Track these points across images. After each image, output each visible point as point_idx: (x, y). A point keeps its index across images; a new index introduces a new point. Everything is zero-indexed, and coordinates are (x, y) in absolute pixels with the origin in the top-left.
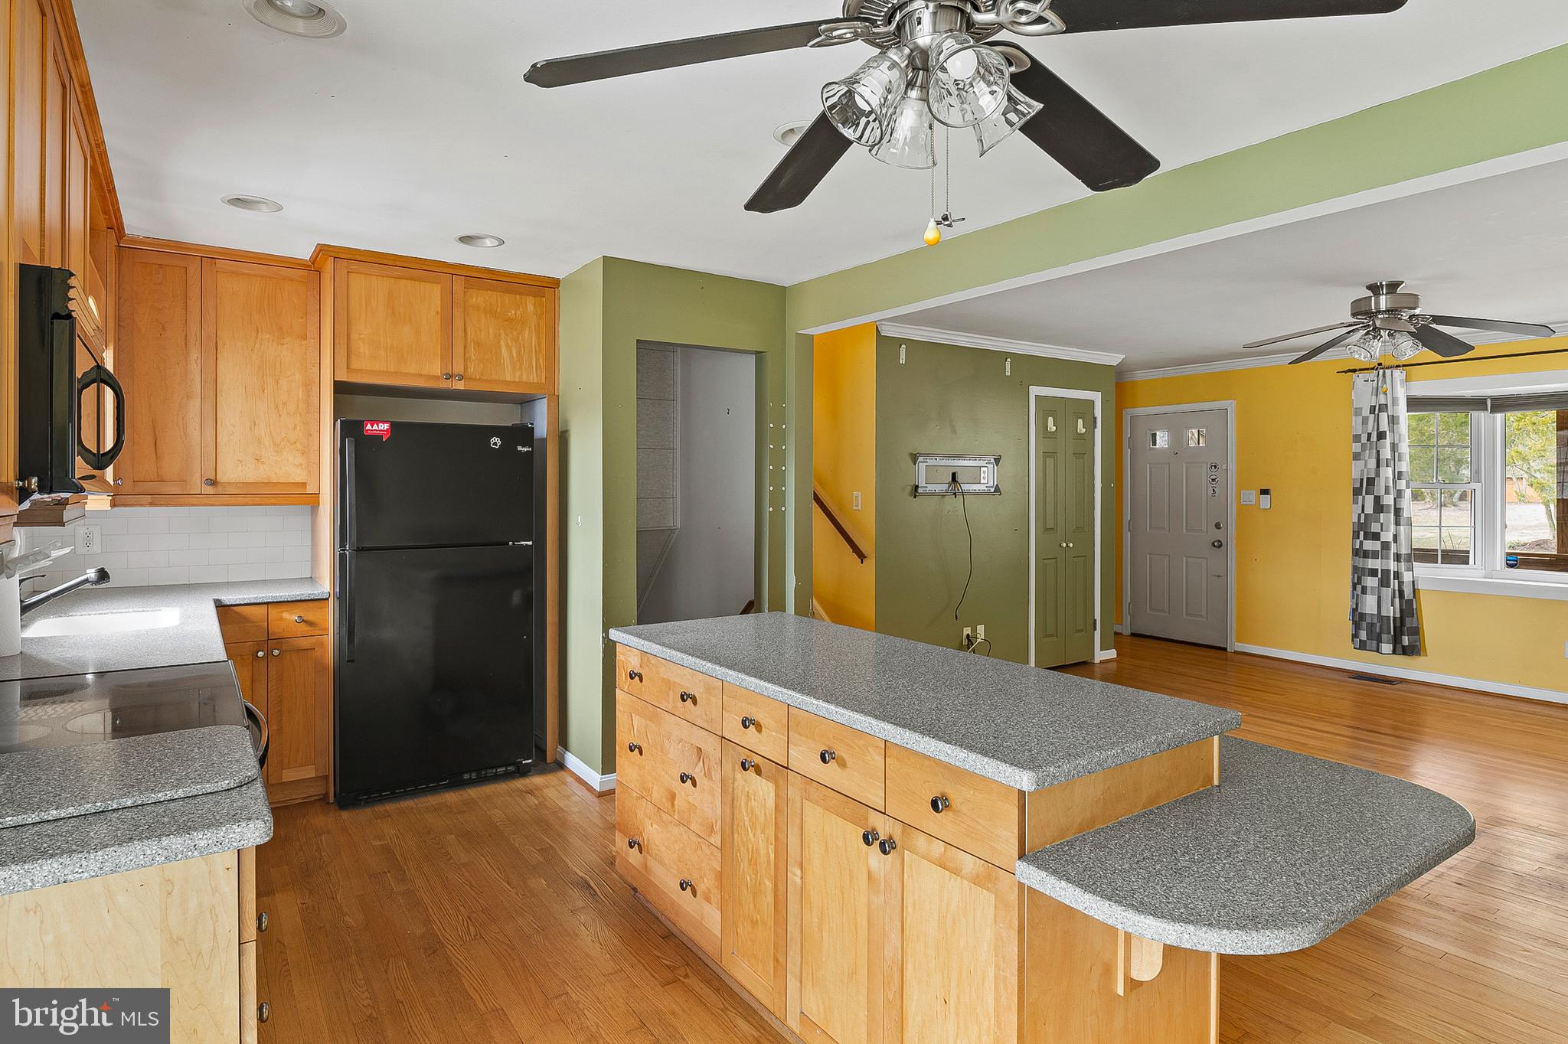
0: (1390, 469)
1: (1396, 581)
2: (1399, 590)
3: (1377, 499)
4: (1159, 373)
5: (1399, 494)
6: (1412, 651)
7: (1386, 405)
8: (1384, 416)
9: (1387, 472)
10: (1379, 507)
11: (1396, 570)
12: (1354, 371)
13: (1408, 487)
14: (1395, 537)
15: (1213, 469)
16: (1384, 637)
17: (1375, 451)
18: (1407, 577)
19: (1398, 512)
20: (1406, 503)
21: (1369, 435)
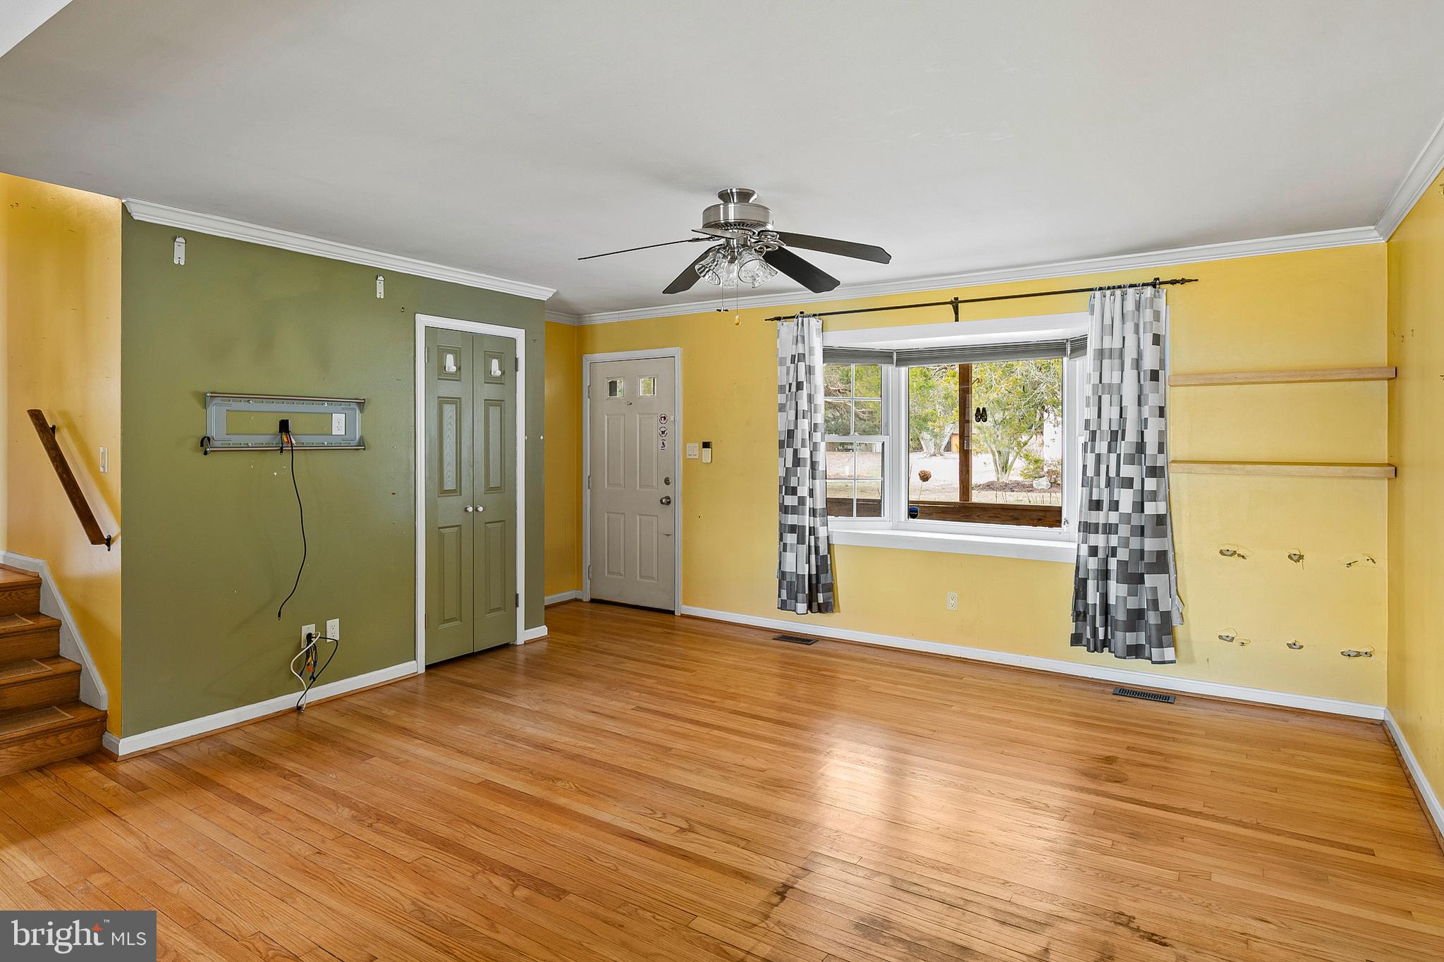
0: (806, 421)
1: (812, 537)
2: (815, 546)
3: (796, 451)
4: (614, 316)
5: (815, 447)
6: (825, 608)
7: (804, 354)
8: (802, 366)
9: (804, 424)
10: (797, 462)
11: (812, 526)
12: (779, 319)
13: (823, 440)
14: (811, 493)
15: (663, 421)
16: (800, 596)
17: (794, 402)
18: (822, 532)
19: (814, 465)
20: (821, 456)
21: (790, 385)
